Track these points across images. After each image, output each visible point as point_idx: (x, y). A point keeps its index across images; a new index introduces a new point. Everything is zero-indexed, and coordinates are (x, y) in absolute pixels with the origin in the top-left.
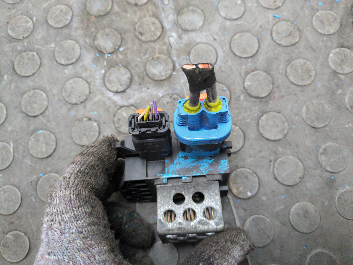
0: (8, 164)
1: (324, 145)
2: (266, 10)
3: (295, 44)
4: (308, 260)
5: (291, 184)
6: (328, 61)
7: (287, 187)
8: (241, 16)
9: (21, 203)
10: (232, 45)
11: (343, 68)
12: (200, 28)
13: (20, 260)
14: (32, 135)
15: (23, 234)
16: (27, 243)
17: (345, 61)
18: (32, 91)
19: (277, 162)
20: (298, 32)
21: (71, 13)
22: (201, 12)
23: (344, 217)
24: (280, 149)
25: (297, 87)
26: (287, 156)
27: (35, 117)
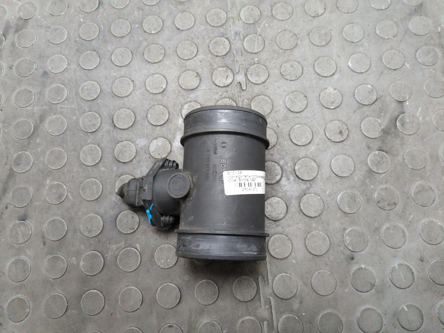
0: (97, 197)
1: (351, 228)
2: (324, 108)
3: (342, 141)
4: (320, 316)
5: (317, 254)
6: (367, 160)
7: (314, 256)
8: (303, 110)
9: (102, 230)
10: (291, 133)
11: (378, 168)
12: (268, 115)
13: (94, 274)
14: (119, 177)
15: (100, 255)
16: (102, 262)
17: (381, 163)
18: (125, 142)
19: (310, 234)
20: (347, 131)
21: (166, 83)
22: (271, 101)
23: (355, 289)
24: (314, 225)
25: (337, 177)
26: (319, 232)
27: (125, 163)
